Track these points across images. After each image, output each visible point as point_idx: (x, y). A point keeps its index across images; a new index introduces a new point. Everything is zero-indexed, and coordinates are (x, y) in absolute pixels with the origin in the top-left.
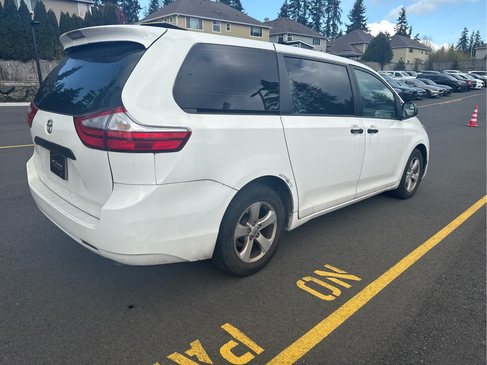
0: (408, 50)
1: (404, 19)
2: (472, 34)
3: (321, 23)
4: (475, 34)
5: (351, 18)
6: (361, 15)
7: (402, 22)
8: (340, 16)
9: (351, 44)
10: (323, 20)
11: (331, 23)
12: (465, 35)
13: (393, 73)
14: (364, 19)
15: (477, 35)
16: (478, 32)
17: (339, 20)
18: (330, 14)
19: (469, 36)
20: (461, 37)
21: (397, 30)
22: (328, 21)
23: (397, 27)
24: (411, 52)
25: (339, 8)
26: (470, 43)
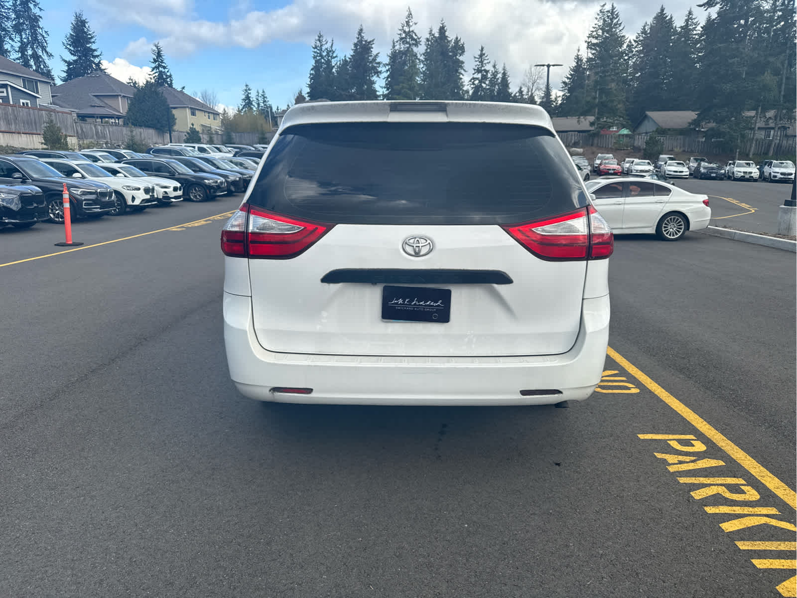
0: (188, 111)
1: (162, 62)
2: (257, 94)
3: (7, 49)
4: (260, 95)
5: (71, 49)
6: (88, 46)
7: (159, 65)
8: (46, 42)
9: (94, 96)
10: (10, 45)
11: (30, 52)
12: (248, 95)
13: (194, 147)
14: (96, 53)
15: (264, 97)
16: (264, 92)
17: (44, 49)
18: (24, 36)
19: (253, 96)
20: (244, 97)
21: (154, 77)
22: (22, 49)
23: (154, 74)
24: (194, 115)
25: (41, 27)
26: (256, 106)
